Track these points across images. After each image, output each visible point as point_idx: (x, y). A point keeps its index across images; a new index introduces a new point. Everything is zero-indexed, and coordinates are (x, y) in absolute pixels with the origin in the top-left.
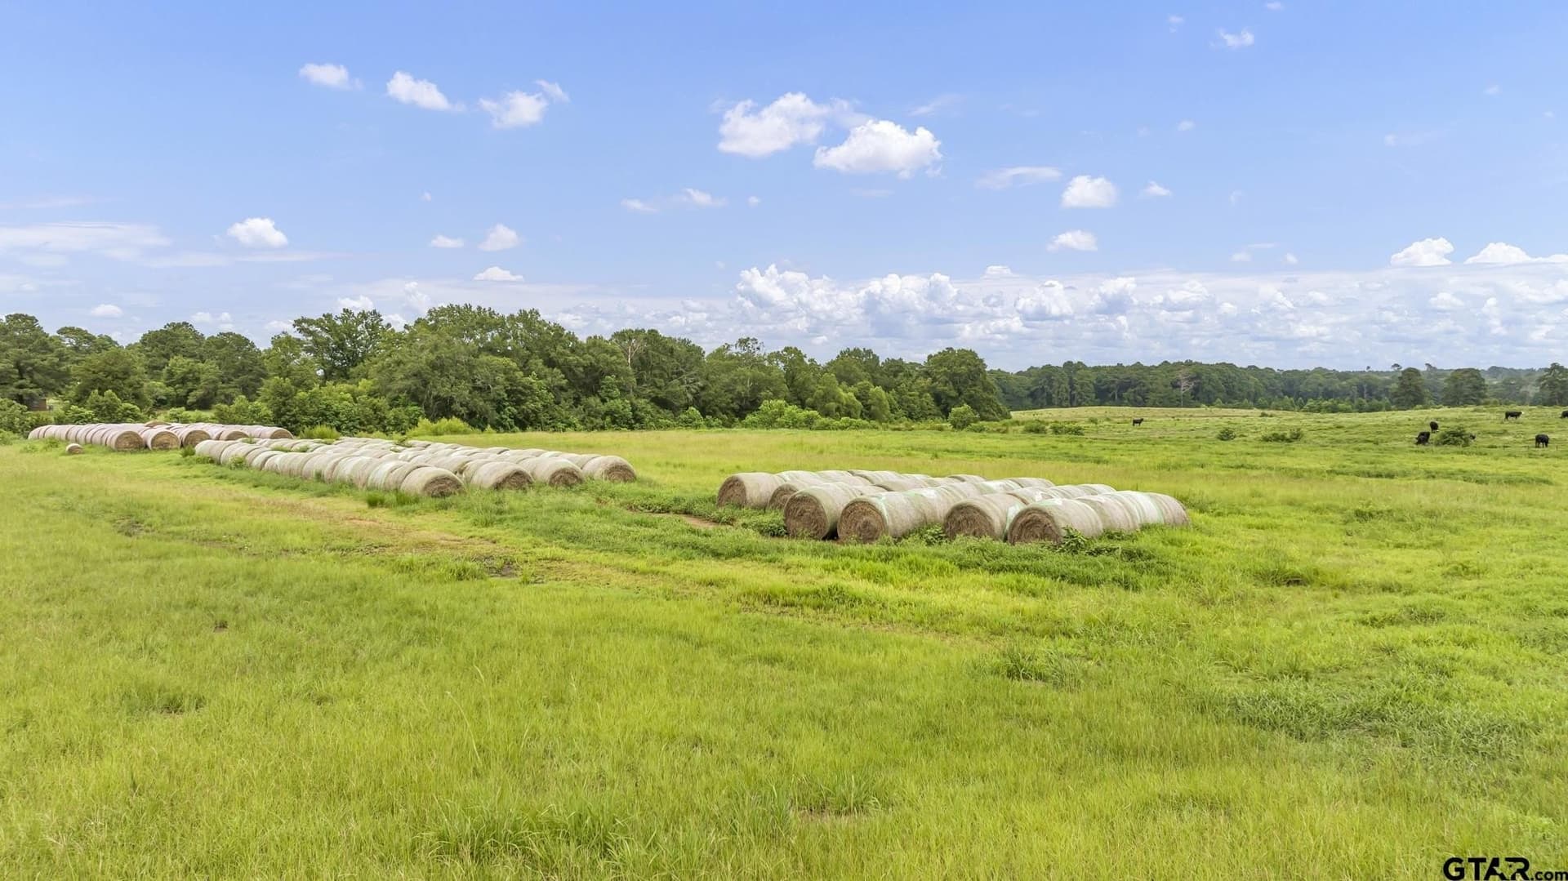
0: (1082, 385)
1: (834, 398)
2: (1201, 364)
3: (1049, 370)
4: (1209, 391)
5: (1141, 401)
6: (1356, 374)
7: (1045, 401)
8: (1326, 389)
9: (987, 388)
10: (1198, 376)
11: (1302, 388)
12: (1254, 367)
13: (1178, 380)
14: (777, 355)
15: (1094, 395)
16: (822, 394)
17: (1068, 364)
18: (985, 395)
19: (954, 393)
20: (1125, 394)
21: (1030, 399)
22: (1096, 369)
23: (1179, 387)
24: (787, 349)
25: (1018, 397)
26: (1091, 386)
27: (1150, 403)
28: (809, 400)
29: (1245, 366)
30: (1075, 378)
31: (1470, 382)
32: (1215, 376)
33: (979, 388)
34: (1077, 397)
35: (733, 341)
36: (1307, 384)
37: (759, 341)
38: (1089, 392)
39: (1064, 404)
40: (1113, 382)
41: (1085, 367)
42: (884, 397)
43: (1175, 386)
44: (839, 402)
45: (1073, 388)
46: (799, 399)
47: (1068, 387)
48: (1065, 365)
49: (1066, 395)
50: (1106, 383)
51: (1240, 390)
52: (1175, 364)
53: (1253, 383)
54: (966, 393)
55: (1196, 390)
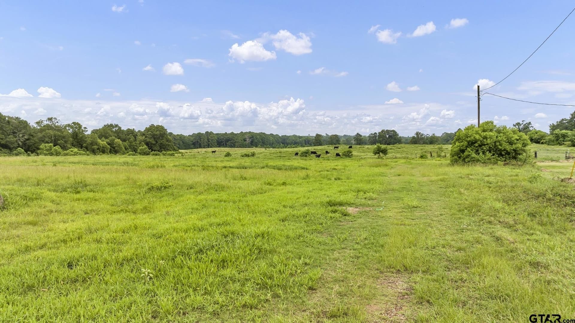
0: (212, 140)
1: (96, 144)
2: (254, 133)
3: (199, 135)
4: (256, 142)
5: (233, 146)
6: (305, 137)
7: (198, 146)
8: (295, 142)
9: (168, 140)
10: (253, 137)
11: (288, 141)
12: (272, 134)
13: (246, 138)
14: (69, 125)
15: (216, 144)
16: (91, 142)
17: (207, 132)
18: (167, 143)
19: (154, 142)
20: (227, 143)
21: (193, 145)
22: (217, 134)
23: (246, 141)
24: (73, 123)
25: (188, 144)
26: (215, 140)
27: (236, 147)
28: (84, 145)
29: (269, 134)
30: (209, 138)
31: (335, 139)
32: (258, 137)
33: (164, 140)
34: (210, 144)
35: (44, 119)
36: (289, 140)
37: (58, 119)
38: (214, 142)
39: (205, 147)
40: (223, 139)
41: (213, 133)
42: (121, 144)
43: (245, 140)
44: (99, 146)
45: (209, 141)
46: (80, 144)
47: (207, 141)
48: (206, 132)
49: (206, 144)
50: (221, 139)
51: (267, 142)
52: (245, 133)
53: (271, 139)
54: (159, 142)
55: (252, 142)
